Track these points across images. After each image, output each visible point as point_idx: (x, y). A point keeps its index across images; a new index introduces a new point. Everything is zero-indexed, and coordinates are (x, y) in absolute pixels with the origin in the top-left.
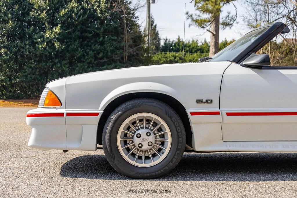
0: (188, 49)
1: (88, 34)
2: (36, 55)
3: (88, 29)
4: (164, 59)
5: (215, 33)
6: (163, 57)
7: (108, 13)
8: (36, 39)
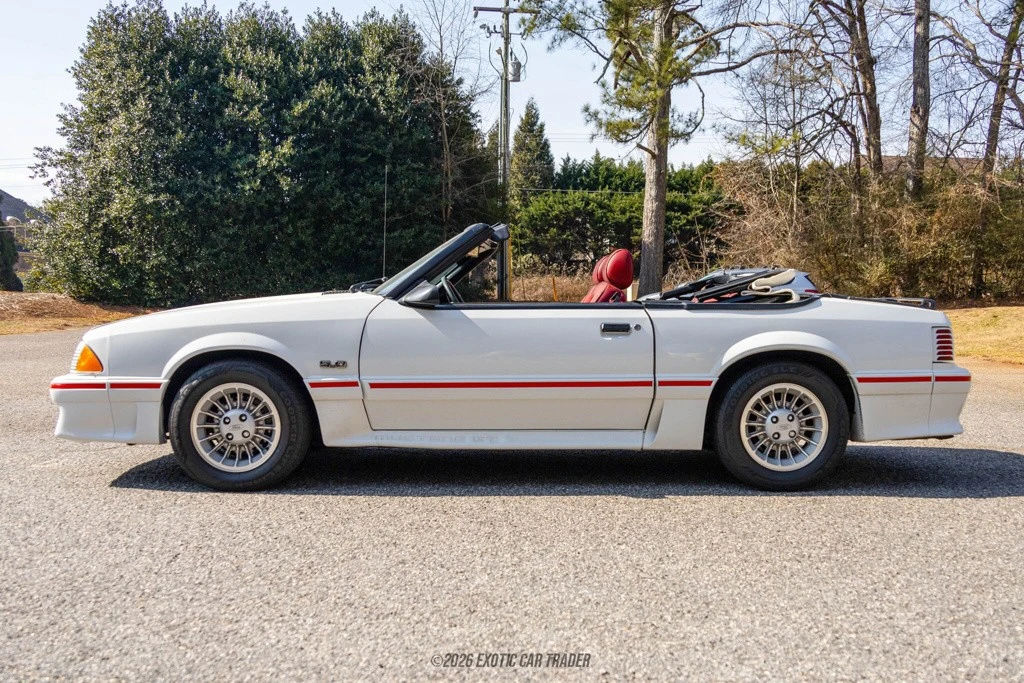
0: (619, 182)
1: (359, 158)
2: (238, 207)
3: (359, 146)
4: (561, 208)
5: (656, 152)
6: (560, 203)
7: (403, 108)
8: (237, 170)
